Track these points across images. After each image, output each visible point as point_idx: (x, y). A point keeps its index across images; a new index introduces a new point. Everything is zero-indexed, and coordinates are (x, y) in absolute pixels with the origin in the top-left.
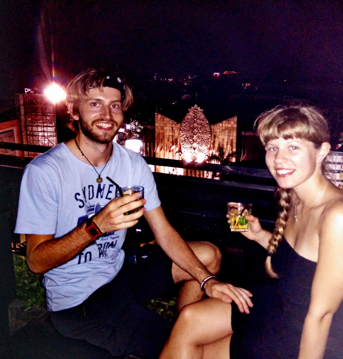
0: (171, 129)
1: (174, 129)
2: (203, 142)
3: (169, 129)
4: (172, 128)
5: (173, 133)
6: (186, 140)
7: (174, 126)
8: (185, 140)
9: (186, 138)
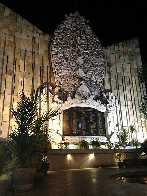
0: (31, 39)
1: (37, 40)
2: (95, 69)
3: (26, 38)
4: (34, 38)
5: (34, 47)
6: (64, 63)
7: (36, 35)
8: (61, 63)
9: (63, 60)
